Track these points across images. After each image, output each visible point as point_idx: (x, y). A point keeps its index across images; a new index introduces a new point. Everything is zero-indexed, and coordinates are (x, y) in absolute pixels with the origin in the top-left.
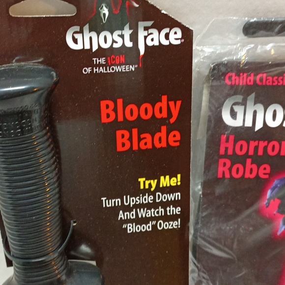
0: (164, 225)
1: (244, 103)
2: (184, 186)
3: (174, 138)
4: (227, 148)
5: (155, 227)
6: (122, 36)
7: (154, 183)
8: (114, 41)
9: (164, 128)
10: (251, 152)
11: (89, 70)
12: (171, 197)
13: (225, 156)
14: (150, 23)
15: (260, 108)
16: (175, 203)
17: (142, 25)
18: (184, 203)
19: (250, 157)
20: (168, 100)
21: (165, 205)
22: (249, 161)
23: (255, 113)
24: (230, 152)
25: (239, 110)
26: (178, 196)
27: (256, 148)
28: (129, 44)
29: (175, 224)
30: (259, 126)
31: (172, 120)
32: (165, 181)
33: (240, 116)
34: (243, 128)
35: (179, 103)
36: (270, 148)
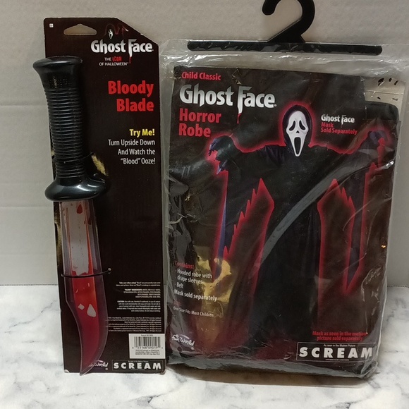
0: (145, 161)
1: (192, 89)
2: (157, 137)
3: (150, 106)
4: (184, 117)
5: (139, 161)
6: (120, 47)
7: (139, 133)
8: (116, 49)
9: (144, 99)
10: (198, 120)
11: (102, 64)
12: (149, 143)
13: (183, 122)
14: (135, 40)
15: (202, 93)
16: (151, 147)
17: (130, 41)
18: (157, 147)
19: (198, 123)
20: (146, 83)
21: (146, 147)
22: (197, 125)
23: (199, 95)
24: (186, 120)
25: (190, 93)
26: (153, 142)
27: (201, 117)
28: (124, 51)
29: (152, 161)
30: (202, 103)
31: (148, 95)
32: (145, 132)
33: (190, 97)
34: (193, 104)
35: (152, 85)
36: (209, 118)
